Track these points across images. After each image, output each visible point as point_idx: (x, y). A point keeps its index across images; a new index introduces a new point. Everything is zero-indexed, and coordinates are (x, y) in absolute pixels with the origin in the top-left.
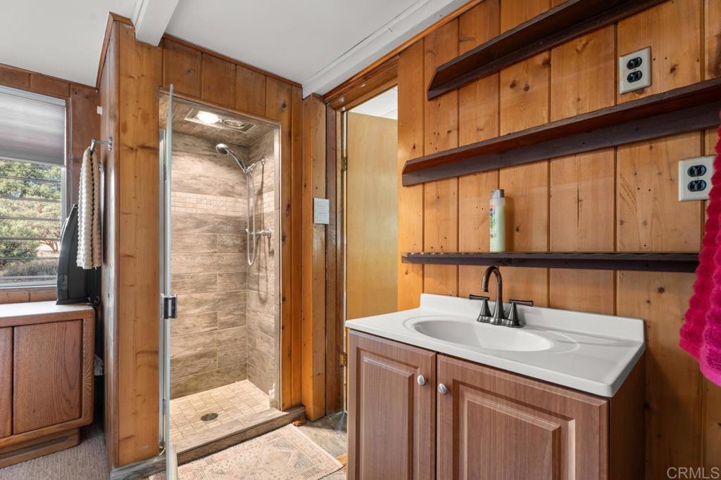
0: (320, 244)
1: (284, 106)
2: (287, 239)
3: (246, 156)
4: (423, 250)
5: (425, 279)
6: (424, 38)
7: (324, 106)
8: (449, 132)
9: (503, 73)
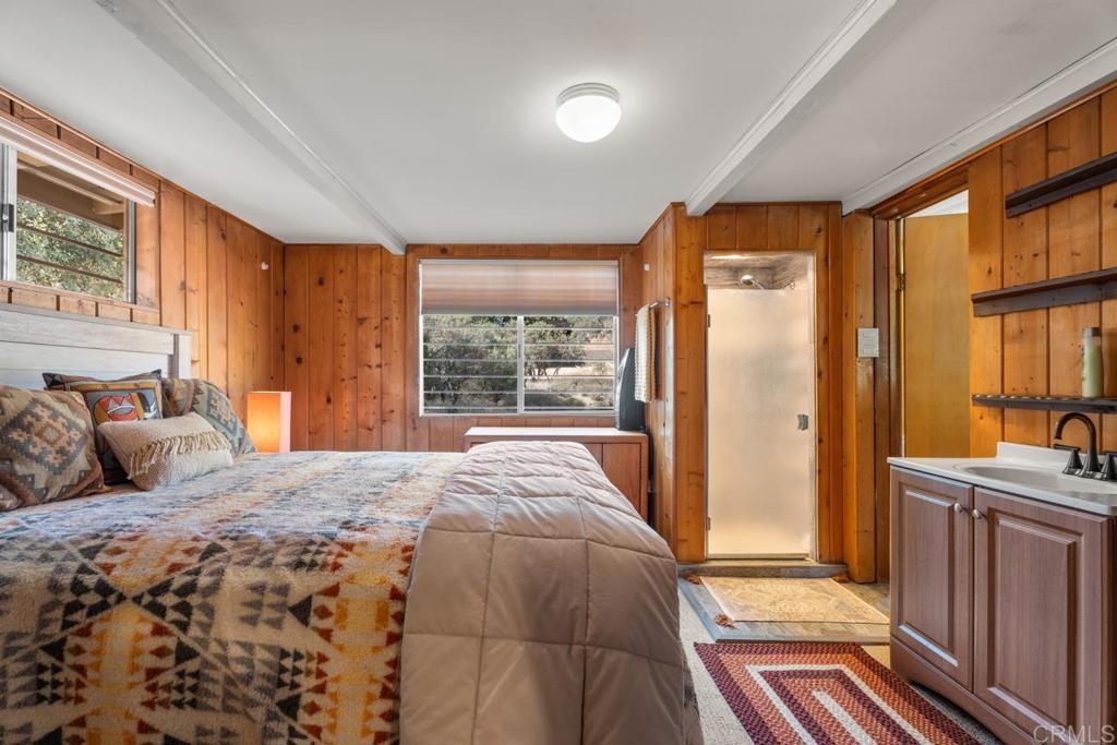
0: (866, 380)
1: (819, 230)
2: (824, 376)
3: (770, 278)
4: (1003, 391)
5: (1006, 426)
6: (1001, 146)
7: (871, 220)
8: (1035, 255)
9: (1104, 189)
